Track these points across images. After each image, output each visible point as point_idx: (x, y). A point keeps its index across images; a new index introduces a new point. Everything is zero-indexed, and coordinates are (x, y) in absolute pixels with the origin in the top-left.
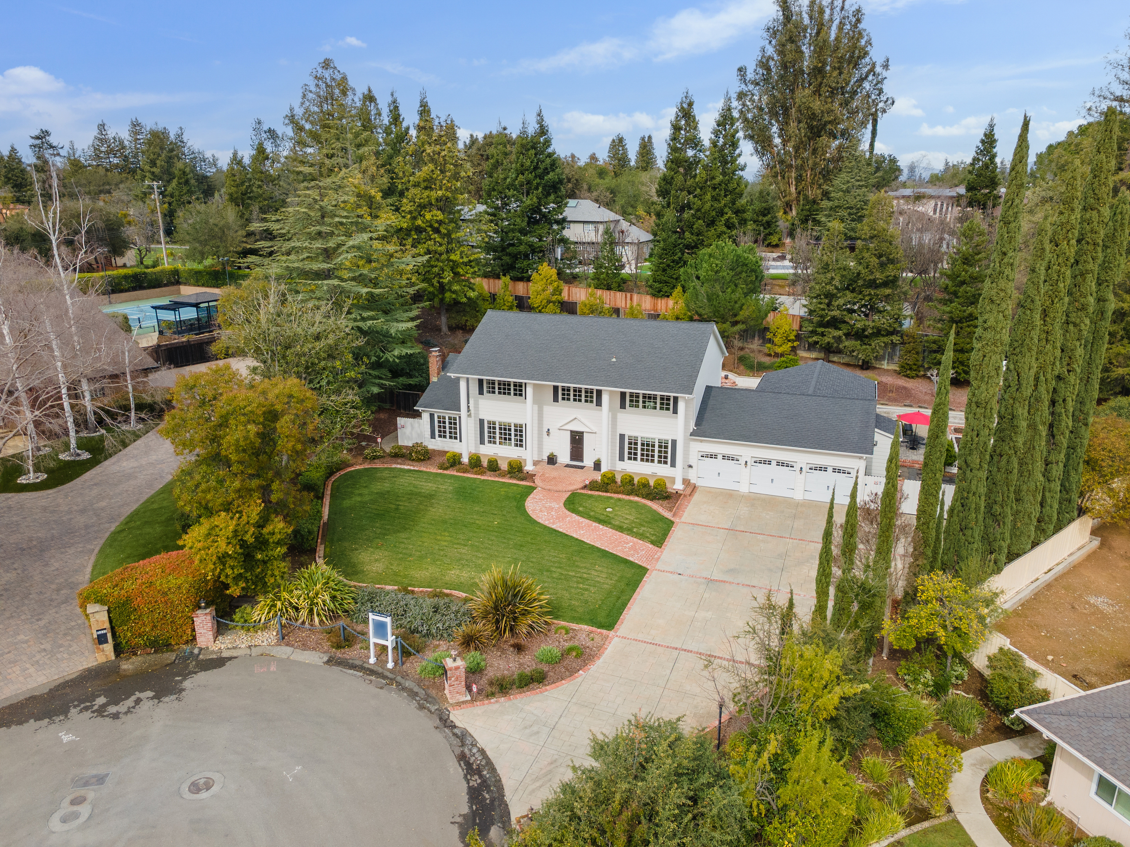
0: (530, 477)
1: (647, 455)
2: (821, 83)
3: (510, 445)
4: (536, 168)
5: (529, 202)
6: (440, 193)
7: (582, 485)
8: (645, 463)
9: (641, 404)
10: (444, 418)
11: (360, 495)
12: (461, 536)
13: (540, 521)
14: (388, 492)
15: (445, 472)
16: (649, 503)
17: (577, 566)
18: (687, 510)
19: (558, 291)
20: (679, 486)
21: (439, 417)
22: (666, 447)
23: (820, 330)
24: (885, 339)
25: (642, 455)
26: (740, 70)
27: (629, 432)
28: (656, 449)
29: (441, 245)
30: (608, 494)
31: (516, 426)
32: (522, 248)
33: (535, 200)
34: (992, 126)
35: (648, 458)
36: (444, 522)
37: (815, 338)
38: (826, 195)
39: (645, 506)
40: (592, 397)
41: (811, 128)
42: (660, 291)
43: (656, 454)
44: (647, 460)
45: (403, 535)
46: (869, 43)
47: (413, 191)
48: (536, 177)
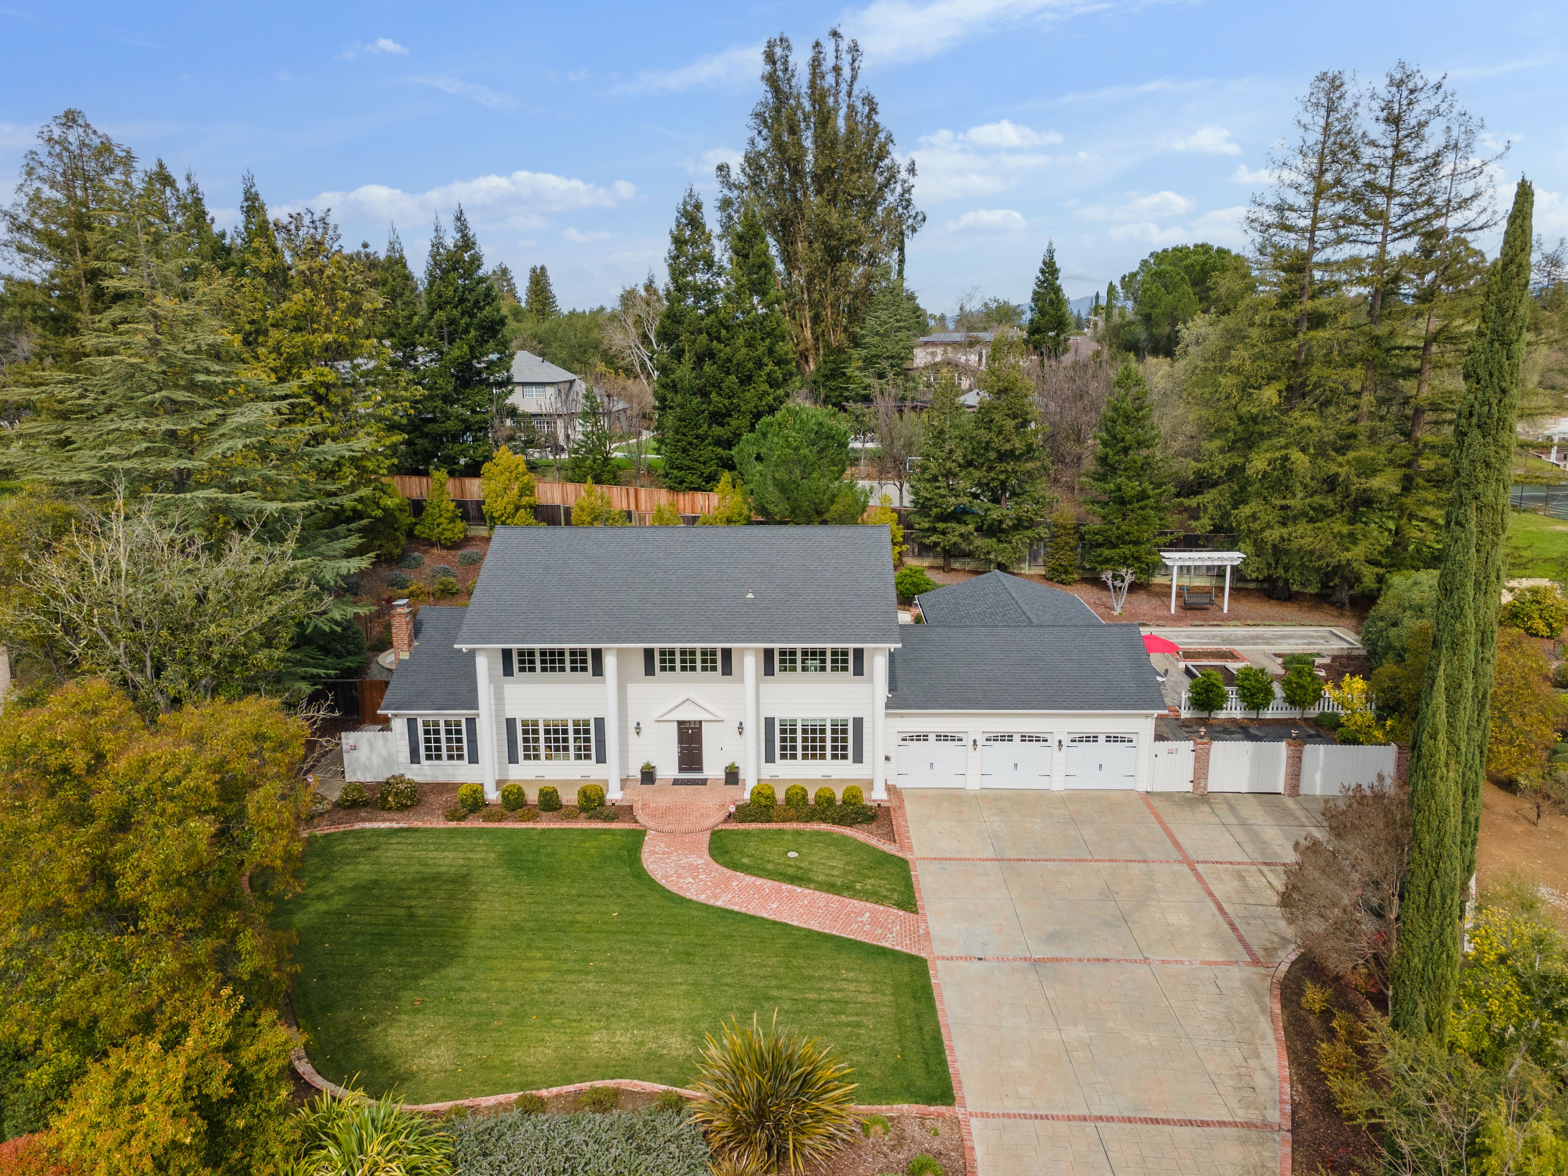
0: (626, 812)
1: (814, 748)
2: (835, 191)
3: (567, 757)
4: (462, 300)
5: (456, 353)
6: (329, 337)
7: (722, 815)
8: (810, 762)
9: (799, 665)
10: (436, 724)
11: (320, 897)
12: (566, 954)
13: (689, 896)
14: (376, 882)
15: (463, 825)
16: (848, 831)
17: (810, 978)
18: (911, 834)
19: (527, 490)
20: (879, 795)
21: (425, 724)
22: (844, 731)
23: (940, 526)
24: (1029, 533)
25: (805, 748)
26: (720, 168)
27: (780, 714)
28: (829, 735)
29: (333, 423)
30: (774, 826)
31: (576, 723)
32: (450, 425)
33: (466, 348)
34: (1051, 252)
35: (814, 751)
36: (518, 929)
37: (934, 538)
38: (856, 341)
39: (845, 837)
40: (714, 661)
41: (828, 249)
42: (682, 482)
43: (829, 744)
44: (814, 757)
45: (453, 972)
46: (889, 139)
47: (275, 334)
48: (463, 314)
